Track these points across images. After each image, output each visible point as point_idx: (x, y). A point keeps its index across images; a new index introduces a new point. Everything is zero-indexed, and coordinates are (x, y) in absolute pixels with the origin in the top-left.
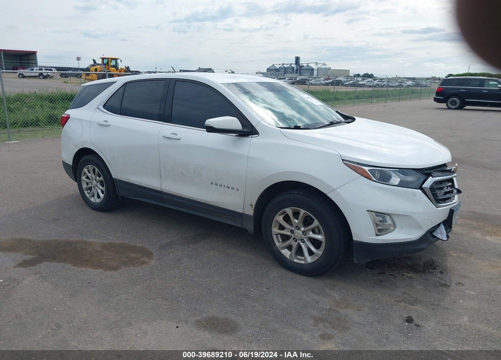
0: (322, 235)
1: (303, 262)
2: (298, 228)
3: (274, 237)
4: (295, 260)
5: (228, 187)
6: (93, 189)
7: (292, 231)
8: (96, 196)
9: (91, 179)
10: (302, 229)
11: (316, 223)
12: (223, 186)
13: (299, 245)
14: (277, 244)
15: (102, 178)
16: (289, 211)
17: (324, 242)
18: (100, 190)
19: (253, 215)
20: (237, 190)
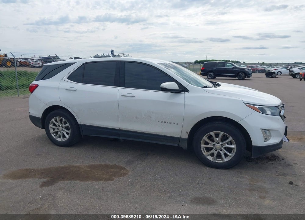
0: (234, 145)
1: (222, 162)
2: (218, 143)
3: (202, 149)
4: (216, 161)
5: (171, 123)
6: (59, 132)
7: (214, 145)
8: (61, 137)
9: (58, 126)
10: (221, 143)
11: (230, 138)
12: (167, 122)
13: (219, 152)
14: (204, 153)
15: (68, 125)
16: (212, 133)
17: (236, 148)
18: (65, 133)
19: (187, 138)
20: (177, 124)
